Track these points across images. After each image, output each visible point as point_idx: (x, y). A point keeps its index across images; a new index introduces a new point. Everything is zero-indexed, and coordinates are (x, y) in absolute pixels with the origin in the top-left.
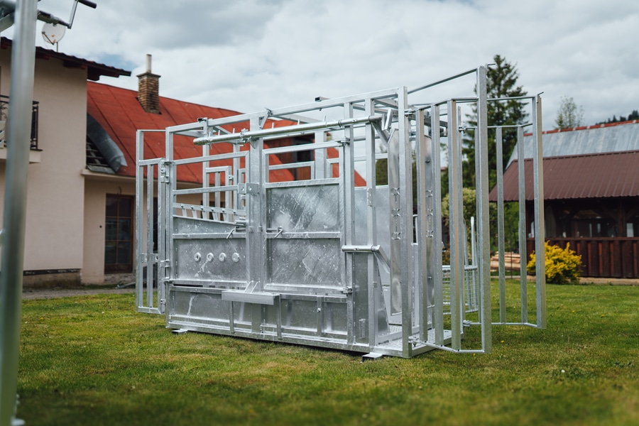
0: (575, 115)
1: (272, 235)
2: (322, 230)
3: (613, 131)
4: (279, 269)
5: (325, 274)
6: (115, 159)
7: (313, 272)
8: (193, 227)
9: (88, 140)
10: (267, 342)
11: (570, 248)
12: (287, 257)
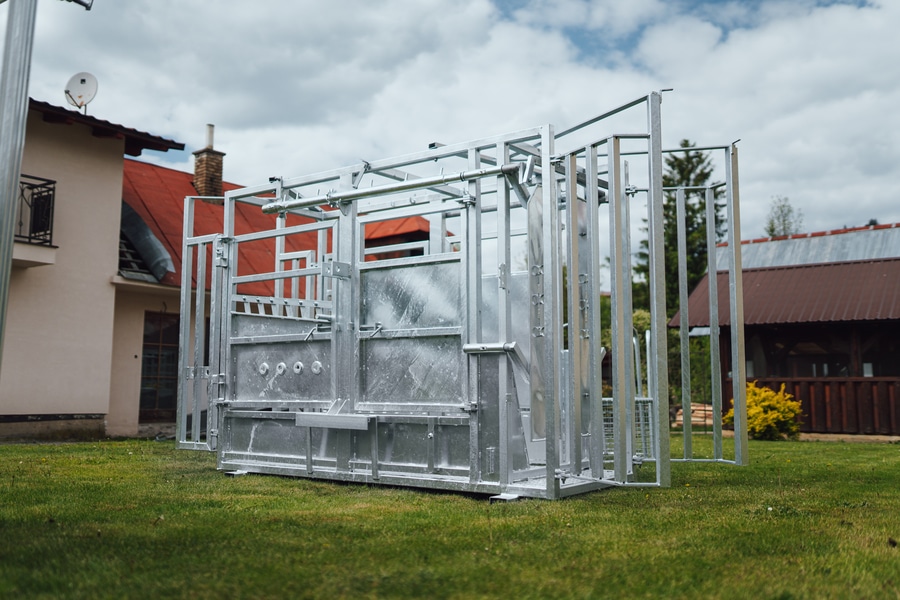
0: (792, 221)
1: (367, 335)
2: (436, 325)
3: (843, 240)
4: (377, 381)
5: (439, 385)
6: (159, 263)
7: (423, 384)
8: (259, 328)
9: (123, 236)
10: (358, 484)
11: (785, 391)
12: (387, 364)
